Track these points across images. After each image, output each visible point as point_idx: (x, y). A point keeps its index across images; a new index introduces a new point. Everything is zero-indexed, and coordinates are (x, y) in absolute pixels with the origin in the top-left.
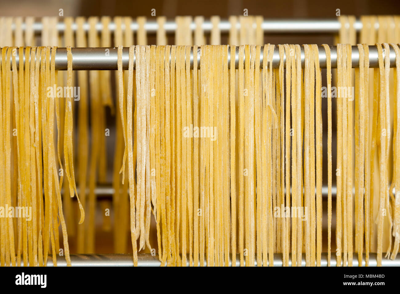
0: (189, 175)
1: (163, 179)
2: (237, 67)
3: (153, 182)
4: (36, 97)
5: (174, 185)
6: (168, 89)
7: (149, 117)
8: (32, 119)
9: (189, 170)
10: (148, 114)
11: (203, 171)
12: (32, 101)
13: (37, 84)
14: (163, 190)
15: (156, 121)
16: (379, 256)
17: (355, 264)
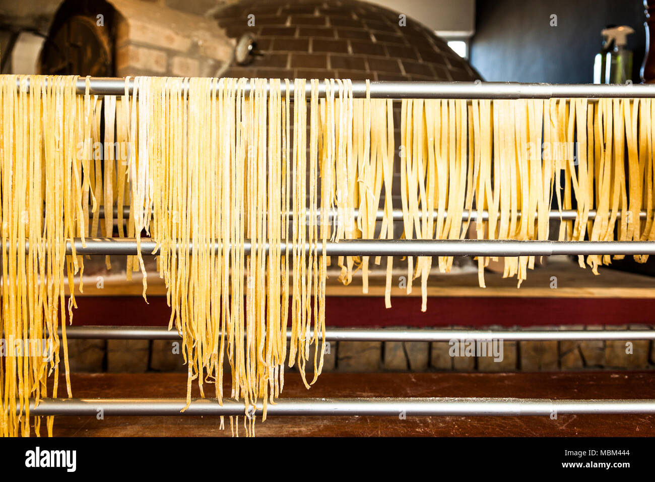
0: (180, 175)
1: (158, 178)
2: (217, 96)
3: (151, 181)
4: (61, 113)
5: (167, 183)
6: (164, 109)
7: (148, 130)
8: (57, 131)
9: (180, 171)
10: (148, 127)
11: (190, 173)
12: (57, 115)
13: (62, 103)
14: (159, 187)
15: (155, 134)
16: (325, 241)
17: (307, 246)
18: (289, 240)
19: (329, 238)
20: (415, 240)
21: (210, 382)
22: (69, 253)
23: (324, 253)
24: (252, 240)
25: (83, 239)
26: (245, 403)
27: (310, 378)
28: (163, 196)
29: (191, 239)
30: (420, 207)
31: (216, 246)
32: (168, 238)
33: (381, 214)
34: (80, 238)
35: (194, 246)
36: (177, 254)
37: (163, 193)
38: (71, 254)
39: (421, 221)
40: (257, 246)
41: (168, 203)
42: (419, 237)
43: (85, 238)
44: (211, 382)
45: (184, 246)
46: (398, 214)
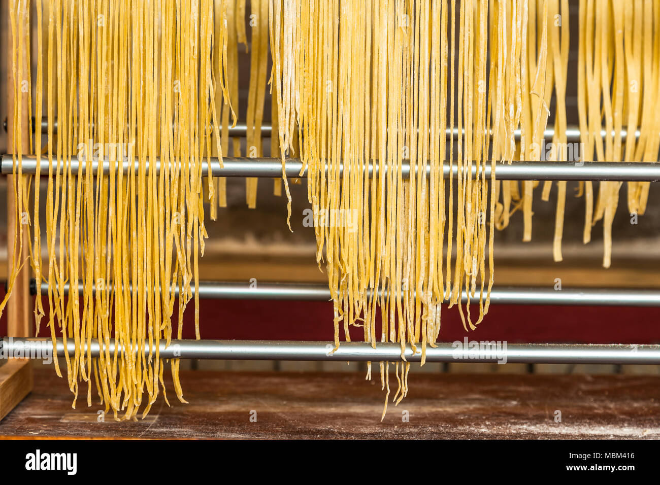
1: (305, 89)
7: (294, 35)
10: (294, 32)
14: (306, 99)
15: (301, 39)
16: (494, 162)
17: (474, 169)
18: (453, 161)
19: (499, 160)
20: (595, 162)
21: (358, 325)
22: (205, 175)
23: (493, 177)
24: (411, 161)
25: (221, 158)
26: (401, 347)
27: (475, 317)
28: (311, 110)
29: (342, 160)
30: (603, 123)
31: (370, 167)
32: (317, 159)
33: (550, 133)
34: (217, 158)
35: (346, 168)
36: (327, 177)
37: (310, 106)
38: (208, 176)
39: (604, 141)
40: (416, 168)
41: (316, 118)
42: (600, 158)
43: (224, 158)
44: (360, 326)
45: (334, 167)
46: (574, 133)
